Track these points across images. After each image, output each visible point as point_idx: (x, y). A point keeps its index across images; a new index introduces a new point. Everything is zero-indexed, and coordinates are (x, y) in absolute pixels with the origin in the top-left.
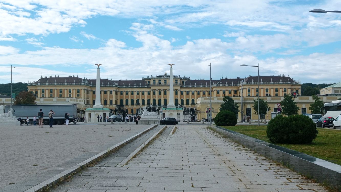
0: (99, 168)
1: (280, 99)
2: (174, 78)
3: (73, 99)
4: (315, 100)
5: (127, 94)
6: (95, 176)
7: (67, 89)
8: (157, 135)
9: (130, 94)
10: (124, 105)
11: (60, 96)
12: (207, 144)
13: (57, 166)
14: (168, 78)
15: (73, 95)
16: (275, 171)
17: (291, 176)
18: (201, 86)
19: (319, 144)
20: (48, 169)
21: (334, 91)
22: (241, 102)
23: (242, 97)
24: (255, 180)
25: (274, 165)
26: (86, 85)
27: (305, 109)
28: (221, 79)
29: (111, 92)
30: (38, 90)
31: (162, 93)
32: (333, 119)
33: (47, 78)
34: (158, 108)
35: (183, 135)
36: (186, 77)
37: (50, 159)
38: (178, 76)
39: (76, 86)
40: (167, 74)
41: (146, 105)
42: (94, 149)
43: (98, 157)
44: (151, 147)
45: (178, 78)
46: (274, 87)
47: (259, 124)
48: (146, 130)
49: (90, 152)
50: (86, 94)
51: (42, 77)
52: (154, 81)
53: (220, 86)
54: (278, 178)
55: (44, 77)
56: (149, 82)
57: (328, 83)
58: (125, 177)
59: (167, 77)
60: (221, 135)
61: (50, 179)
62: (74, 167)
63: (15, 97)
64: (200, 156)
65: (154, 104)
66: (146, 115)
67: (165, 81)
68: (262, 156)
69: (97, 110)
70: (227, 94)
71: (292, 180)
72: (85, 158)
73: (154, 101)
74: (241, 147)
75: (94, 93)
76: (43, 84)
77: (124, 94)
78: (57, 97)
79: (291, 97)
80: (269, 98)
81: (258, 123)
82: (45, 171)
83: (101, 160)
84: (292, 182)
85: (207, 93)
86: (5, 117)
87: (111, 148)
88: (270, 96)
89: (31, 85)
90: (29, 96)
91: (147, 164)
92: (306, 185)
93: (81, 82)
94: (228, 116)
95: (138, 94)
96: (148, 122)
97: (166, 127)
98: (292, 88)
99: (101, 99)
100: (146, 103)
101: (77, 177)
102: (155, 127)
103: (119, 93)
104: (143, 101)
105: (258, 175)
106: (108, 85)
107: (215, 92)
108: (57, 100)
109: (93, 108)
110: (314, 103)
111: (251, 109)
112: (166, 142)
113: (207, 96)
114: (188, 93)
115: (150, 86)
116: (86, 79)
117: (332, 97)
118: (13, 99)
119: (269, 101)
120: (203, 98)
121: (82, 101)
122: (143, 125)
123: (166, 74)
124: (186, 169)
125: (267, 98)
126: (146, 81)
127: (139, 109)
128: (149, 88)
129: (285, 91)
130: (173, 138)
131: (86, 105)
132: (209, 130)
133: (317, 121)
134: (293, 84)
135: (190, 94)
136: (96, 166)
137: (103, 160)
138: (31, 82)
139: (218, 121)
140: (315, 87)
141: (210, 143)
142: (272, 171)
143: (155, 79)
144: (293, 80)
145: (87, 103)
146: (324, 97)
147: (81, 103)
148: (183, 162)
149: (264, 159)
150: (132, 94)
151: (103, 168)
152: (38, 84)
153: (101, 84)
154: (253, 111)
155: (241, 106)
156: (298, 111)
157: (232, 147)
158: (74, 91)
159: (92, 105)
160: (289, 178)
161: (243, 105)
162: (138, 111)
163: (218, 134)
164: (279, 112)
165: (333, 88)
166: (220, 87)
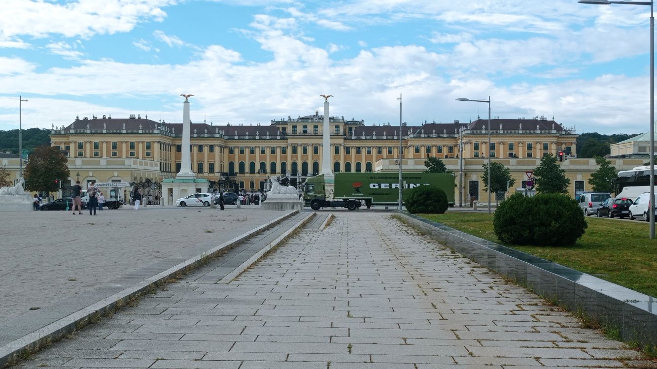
0: (186, 285)
1: (534, 163)
2: (333, 122)
3: (138, 160)
4: (601, 164)
5: (242, 152)
6: (180, 299)
7: (126, 142)
8: (295, 230)
9: (247, 151)
10: (236, 173)
11: (113, 155)
12: (388, 246)
13: (111, 282)
14: (321, 121)
15: (138, 153)
16: (499, 292)
17: (525, 301)
18: (385, 138)
19: (589, 246)
20: (95, 287)
21: (637, 149)
22: (459, 168)
23: (462, 158)
24: (461, 306)
25: (500, 283)
26: (163, 134)
27: (581, 182)
28: (424, 124)
29: (211, 148)
30: (70, 142)
31: (310, 150)
32: (629, 202)
33: (89, 119)
34: (302, 179)
35: (345, 230)
36: (355, 120)
37: (99, 270)
38: (341, 119)
39: (144, 135)
40: (319, 114)
41: (279, 173)
42: (178, 253)
43: (185, 267)
44: (281, 250)
45: (341, 121)
46: (524, 141)
47: (490, 211)
48: (276, 220)
49: (171, 258)
50: (163, 152)
51: (77, 117)
52: (295, 127)
53: (420, 137)
54: (502, 304)
55: (81, 118)
56: (284, 129)
57: (629, 134)
58: (232, 301)
59: (319, 119)
60: (416, 230)
61: (100, 302)
62: (142, 282)
63: (28, 156)
64: (371, 266)
65: (294, 171)
66: (276, 192)
67: (316, 127)
68: (482, 267)
69: (185, 181)
70: (434, 153)
71: (524, 308)
72: (162, 268)
73: (294, 165)
74: (448, 252)
75: (179, 148)
76: (80, 131)
77: (237, 151)
78: (108, 156)
79: (554, 160)
80: (513, 161)
81: (487, 209)
82: (90, 289)
83: (190, 273)
84: (524, 310)
85: (395, 151)
86: (9, 194)
87: (209, 252)
88: (516, 157)
89: (58, 133)
90: (54, 156)
91: (272, 280)
92: (548, 315)
93: (154, 128)
94: (431, 195)
95: (263, 152)
96: (280, 205)
97: (315, 215)
98: (558, 141)
99: (192, 161)
100: (278, 169)
101: (147, 299)
102: (292, 215)
103: (226, 151)
104: (273, 165)
105: (467, 299)
106: (206, 135)
107: (412, 150)
108: (108, 163)
109: (177, 178)
110: (598, 171)
111: (478, 181)
112: (311, 242)
113: (395, 156)
114: (359, 151)
115: (286, 137)
116: (164, 122)
117: (633, 159)
118: (23, 160)
119: (514, 168)
120: (387, 161)
121: (156, 165)
122: (270, 211)
123: (317, 115)
124: (341, 288)
125: (509, 161)
126: (279, 128)
127: (266, 180)
128: (284, 141)
129: (546, 148)
130: (325, 235)
131: (163, 171)
132: (395, 222)
133: (601, 205)
134: (561, 135)
135: (364, 152)
136: (180, 282)
137: (194, 273)
138: (57, 128)
139: (412, 205)
140: (604, 141)
141: (393, 244)
142: (494, 293)
143: (295, 124)
144: (562, 126)
145: (164, 168)
146: (617, 160)
147: (154, 168)
148: (338, 276)
149: (485, 273)
150: (252, 152)
151: (193, 285)
152: (71, 132)
153: (192, 132)
154: (481, 186)
155: (459, 176)
156: (567, 186)
157: (432, 251)
158: (141, 145)
159: (174, 172)
160: (522, 303)
161: (463, 174)
162: (262, 184)
163: (410, 228)
164: (530, 187)
165: (636, 143)
166: (421, 139)
